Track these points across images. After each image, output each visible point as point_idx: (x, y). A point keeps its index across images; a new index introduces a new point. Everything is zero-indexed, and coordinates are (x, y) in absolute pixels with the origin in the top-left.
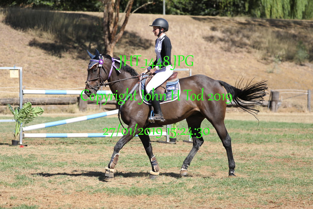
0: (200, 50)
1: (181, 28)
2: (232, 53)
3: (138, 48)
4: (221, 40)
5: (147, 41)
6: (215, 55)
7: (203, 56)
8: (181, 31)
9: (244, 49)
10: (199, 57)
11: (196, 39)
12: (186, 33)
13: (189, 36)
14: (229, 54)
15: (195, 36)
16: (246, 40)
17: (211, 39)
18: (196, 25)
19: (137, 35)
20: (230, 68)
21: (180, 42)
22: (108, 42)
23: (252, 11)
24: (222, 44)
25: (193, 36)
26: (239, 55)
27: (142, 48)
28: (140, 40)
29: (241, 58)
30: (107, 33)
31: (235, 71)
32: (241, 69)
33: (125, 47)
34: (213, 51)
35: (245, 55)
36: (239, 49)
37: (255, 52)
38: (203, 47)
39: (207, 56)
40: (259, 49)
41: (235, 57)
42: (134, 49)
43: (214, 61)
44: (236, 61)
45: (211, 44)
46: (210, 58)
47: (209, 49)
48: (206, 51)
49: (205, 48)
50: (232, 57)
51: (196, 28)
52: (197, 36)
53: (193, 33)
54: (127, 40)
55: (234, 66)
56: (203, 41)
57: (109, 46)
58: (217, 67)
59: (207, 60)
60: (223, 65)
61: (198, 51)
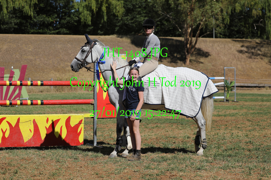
0: (235, 57)
1: (224, 46)
2: (252, 59)
3: (202, 57)
4: (246, 52)
5: (207, 53)
6: (243, 60)
7: (237, 60)
8: (225, 47)
9: (258, 57)
10: (235, 61)
11: (233, 51)
12: (227, 48)
13: (229, 50)
14: (251, 59)
15: (232, 50)
16: (259, 52)
17: (241, 52)
18: (232, 44)
19: (201, 49)
20: (252, 67)
21: (224, 53)
22: (187, 53)
23: (262, 35)
24: (247, 54)
25: (231, 50)
26: (256, 60)
27: (204, 57)
28: (203, 52)
29: (257, 62)
30: (186, 49)
31: (254, 69)
32: (257, 67)
33: (195, 56)
34: (242, 58)
35: (259, 60)
36: (255, 57)
37: (265, 58)
38: (236, 56)
39: (239, 61)
40: (267, 57)
41: (254, 61)
42: (200, 57)
43: (243, 63)
44: (255, 63)
45: (241, 54)
46: (241, 62)
47: (240, 57)
48: (238, 58)
49: (238, 56)
50: (252, 61)
51: (233, 45)
52: (233, 50)
53: (231, 48)
54: (196, 52)
55: (253, 66)
56: (236, 53)
57: (187, 56)
58: (244, 66)
59: (239, 63)
60: (248, 65)
61: (234, 58)
